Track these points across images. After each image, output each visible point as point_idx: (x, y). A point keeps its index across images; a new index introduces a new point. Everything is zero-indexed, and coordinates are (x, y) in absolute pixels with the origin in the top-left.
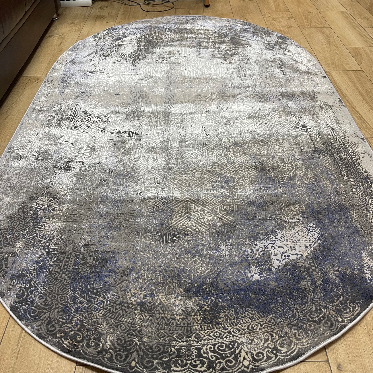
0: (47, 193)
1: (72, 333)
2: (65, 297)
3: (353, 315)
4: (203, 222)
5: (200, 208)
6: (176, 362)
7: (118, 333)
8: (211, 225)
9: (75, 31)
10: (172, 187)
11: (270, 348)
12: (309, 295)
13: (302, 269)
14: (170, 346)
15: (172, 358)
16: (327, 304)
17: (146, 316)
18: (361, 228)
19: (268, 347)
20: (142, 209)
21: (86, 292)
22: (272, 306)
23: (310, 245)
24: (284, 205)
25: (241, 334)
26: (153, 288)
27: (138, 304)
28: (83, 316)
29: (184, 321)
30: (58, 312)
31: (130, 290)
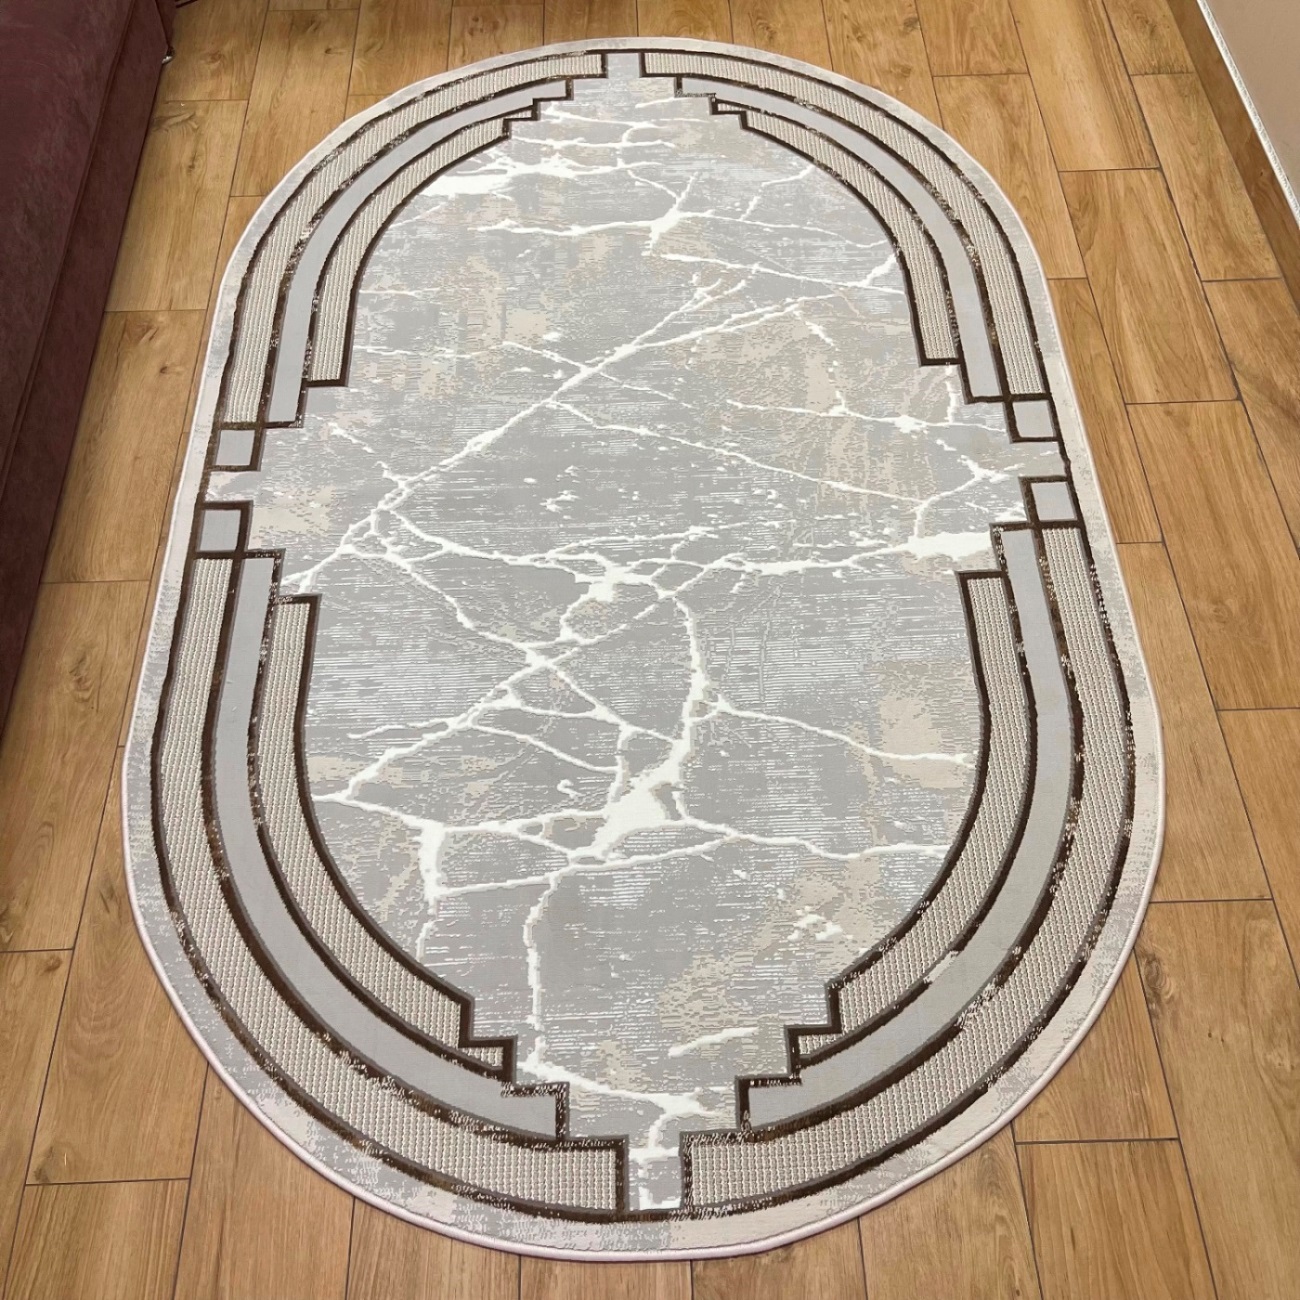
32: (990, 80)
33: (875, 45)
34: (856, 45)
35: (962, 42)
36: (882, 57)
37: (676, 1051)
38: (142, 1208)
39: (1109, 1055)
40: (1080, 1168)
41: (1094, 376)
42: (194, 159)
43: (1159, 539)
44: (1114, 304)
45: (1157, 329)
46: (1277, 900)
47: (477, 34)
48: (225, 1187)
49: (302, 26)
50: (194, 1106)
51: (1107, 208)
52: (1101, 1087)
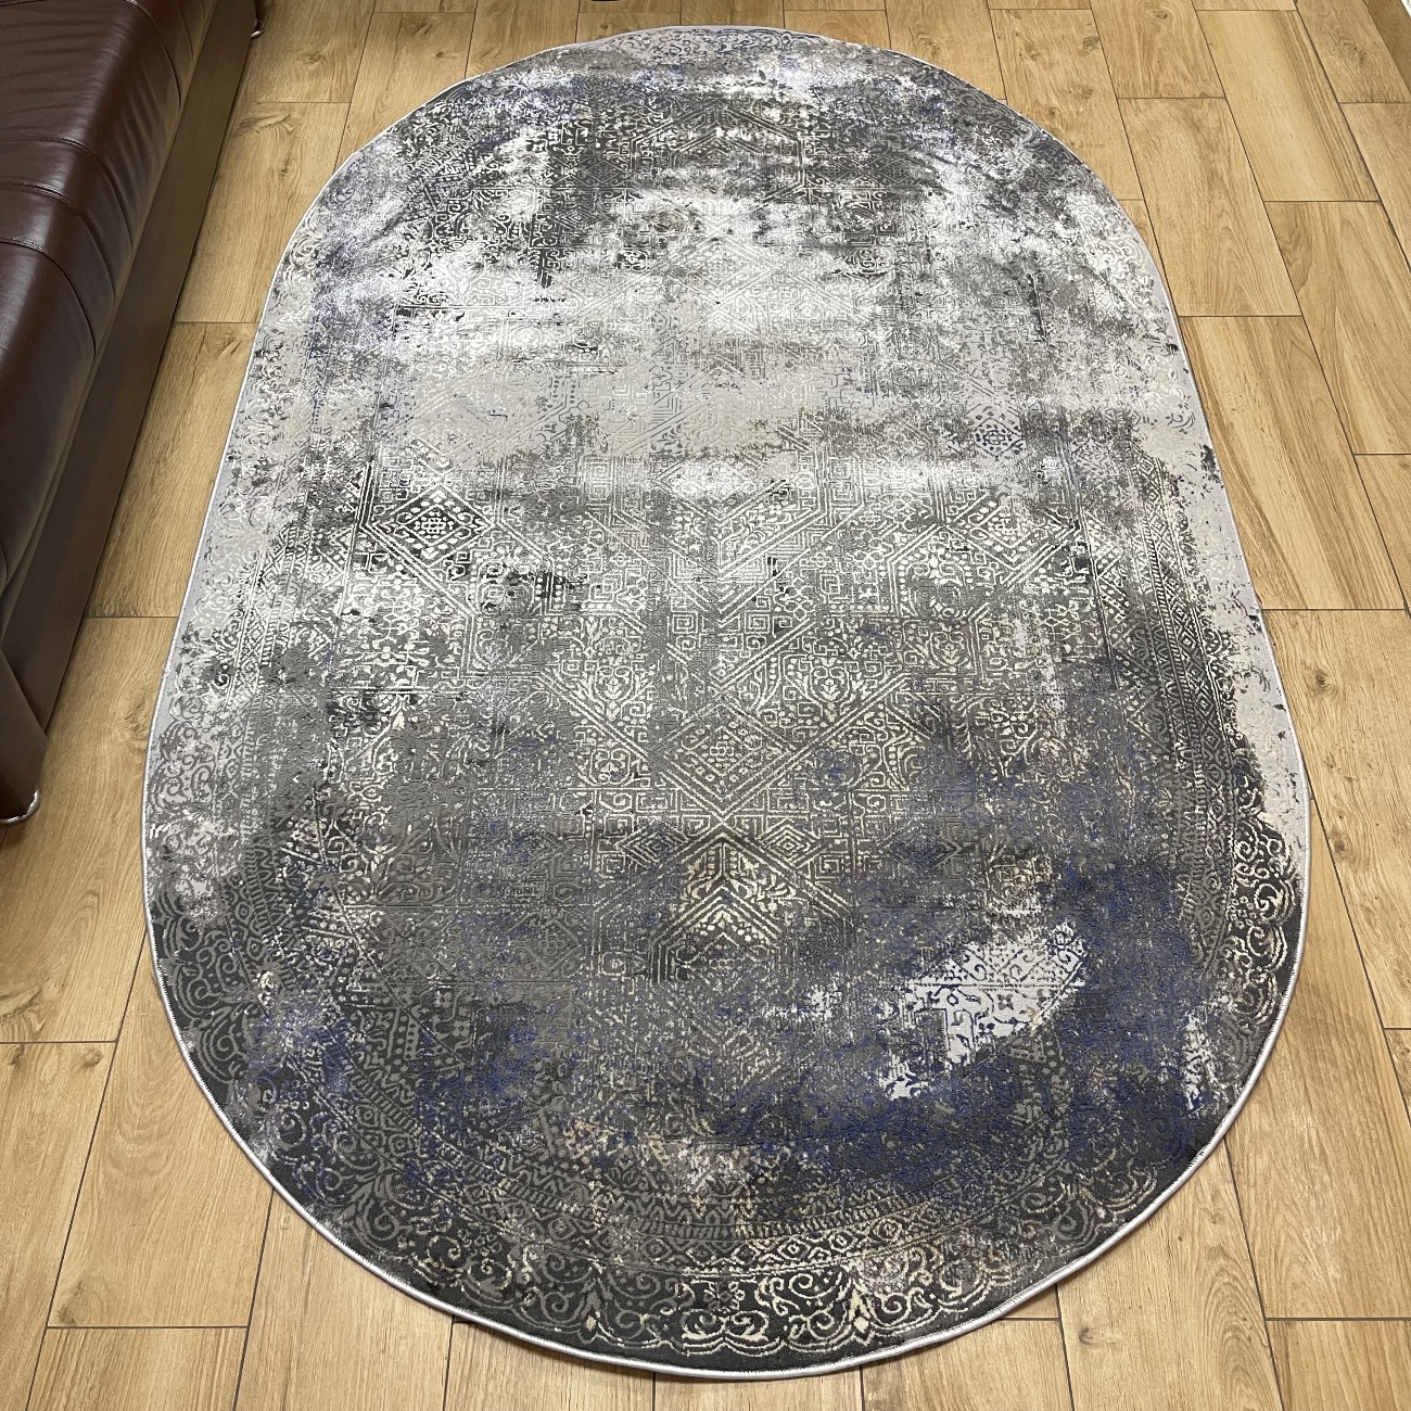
0: (320, 805)
1: (435, 1239)
2: (405, 1139)
3: (1134, 1202)
4: (763, 914)
5: (757, 865)
6: (695, 1317)
7: (549, 1241)
8: (788, 923)
10: (679, 788)
11: (922, 1286)
12: (1033, 1142)
13: (1023, 1068)
14: (678, 1276)
15: (683, 1309)
16: (1075, 1171)
17: (616, 1198)
18: (1199, 939)
19: (916, 1283)
20: (594, 866)
21: (458, 1126)
22: (935, 1173)
23: (1053, 993)
24: (993, 858)
25: (853, 1251)
26: (632, 1118)
27: (595, 1162)
28: (457, 1196)
29: (713, 1212)
30: (394, 1183)
31: (573, 1123)
32: (1184, 104)
33: (1051, 65)
34: (1030, 63)
35: (1149, 64)
36: (1060, 76)
38: (188, 1361)
39: (1376, 1214)
40: (1345, 1351)
41: (1316, 424)
42: (287, 162)
44: (1336, 345)
45: (1387, 374)
48: (291, 1338)
49: (411, 28)
50: (256, 1235)
51: (1322, 241)
52: (1367, 1252)
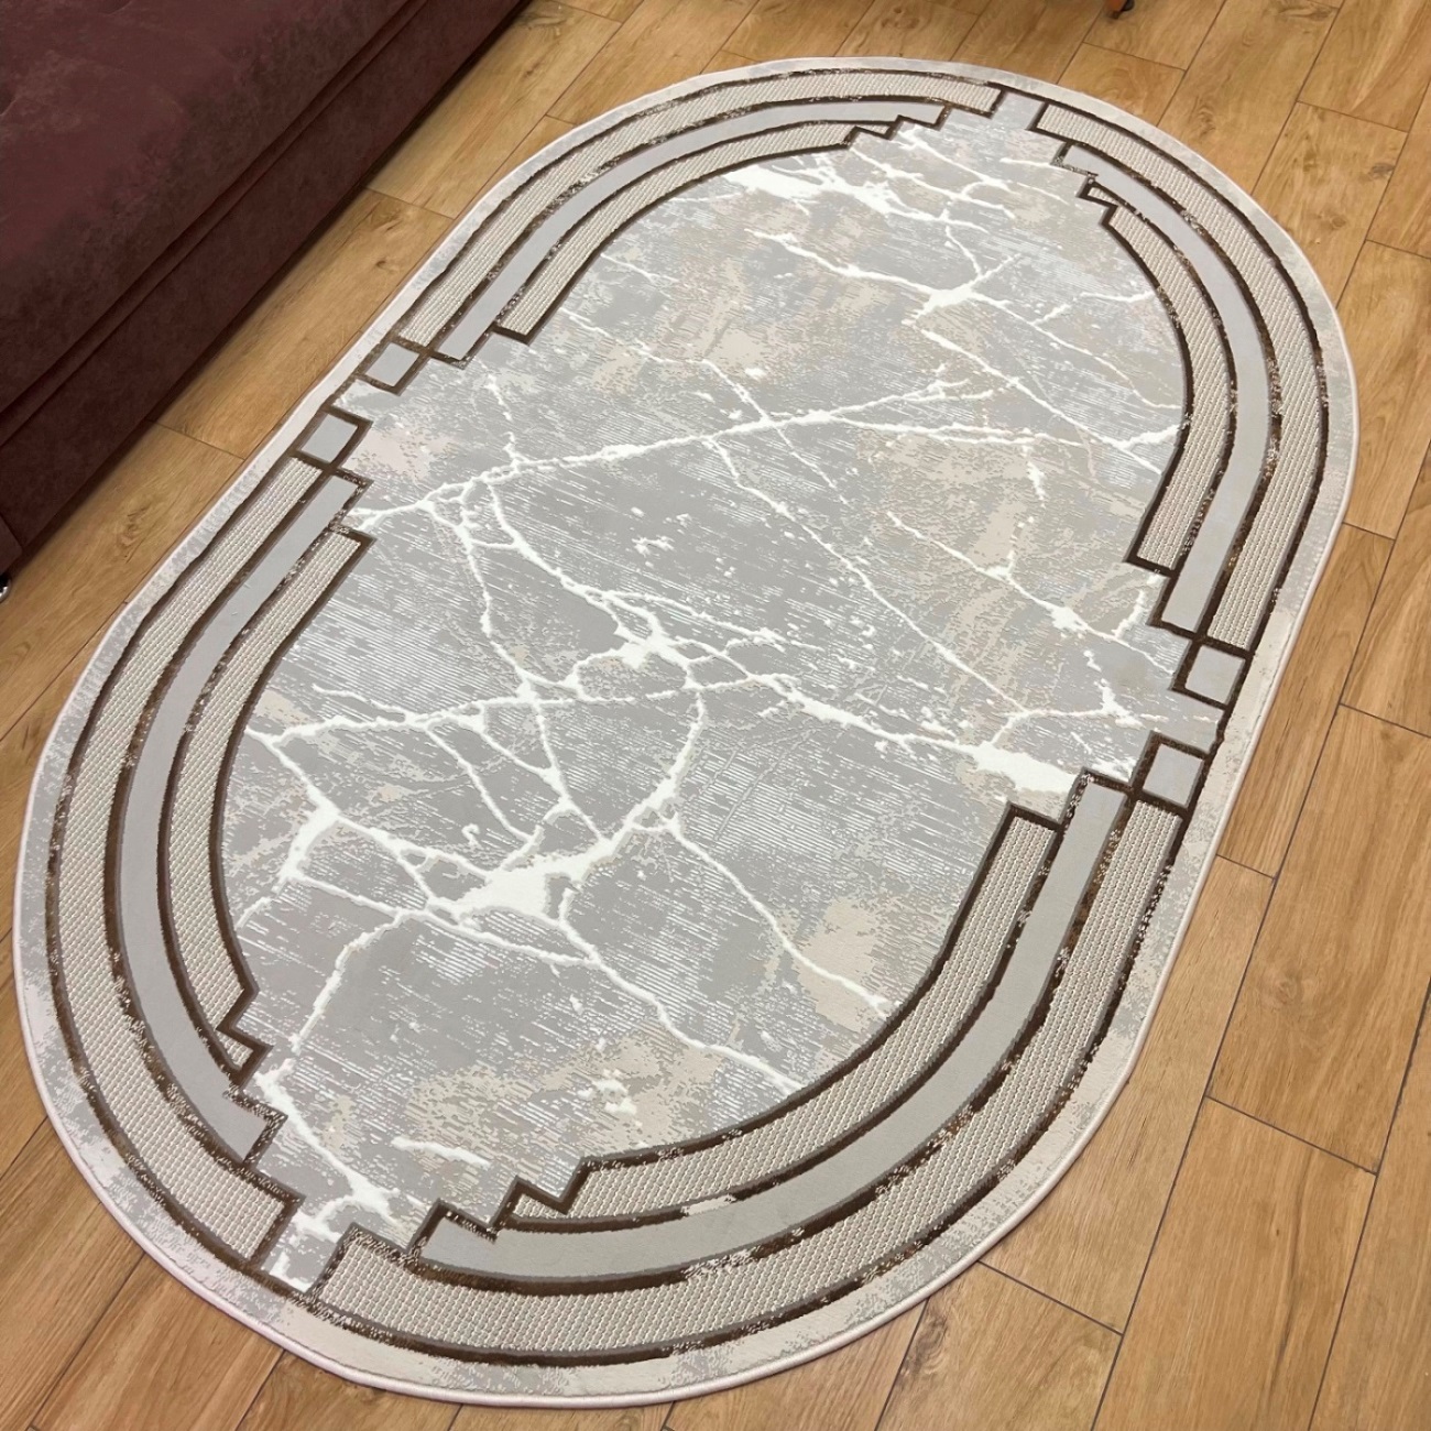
9: (607, 17)
37: (401, 1142)
43: (1273, 874)
46: (1126, 1341)
47: (889, 24)
